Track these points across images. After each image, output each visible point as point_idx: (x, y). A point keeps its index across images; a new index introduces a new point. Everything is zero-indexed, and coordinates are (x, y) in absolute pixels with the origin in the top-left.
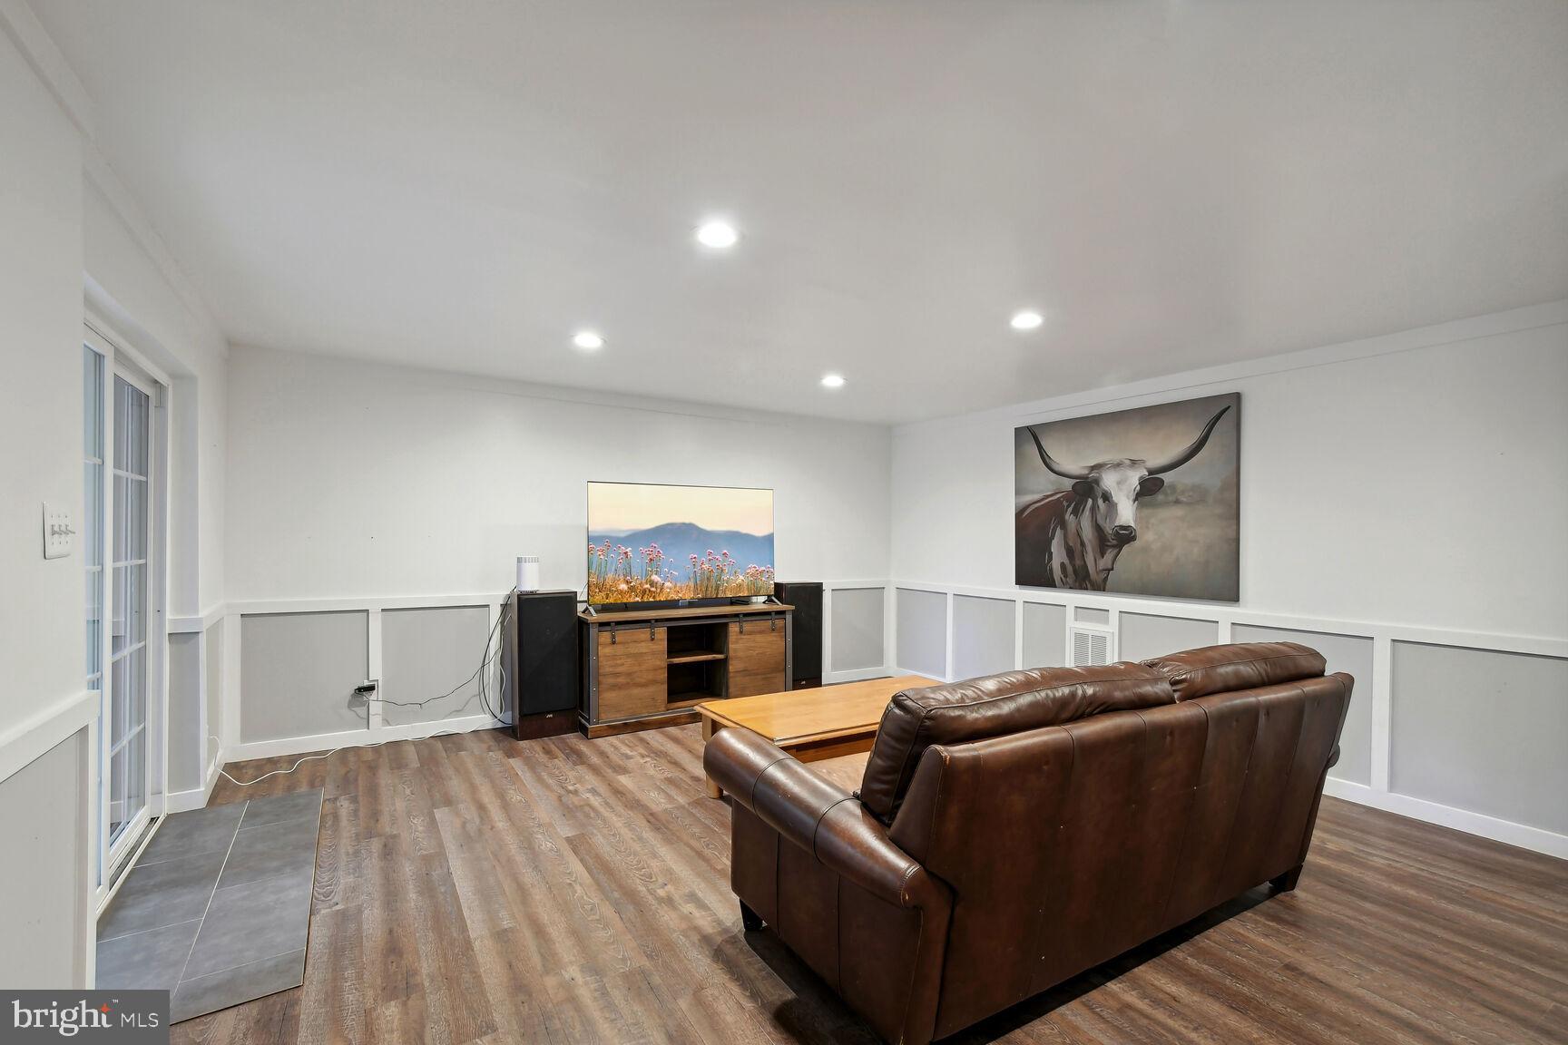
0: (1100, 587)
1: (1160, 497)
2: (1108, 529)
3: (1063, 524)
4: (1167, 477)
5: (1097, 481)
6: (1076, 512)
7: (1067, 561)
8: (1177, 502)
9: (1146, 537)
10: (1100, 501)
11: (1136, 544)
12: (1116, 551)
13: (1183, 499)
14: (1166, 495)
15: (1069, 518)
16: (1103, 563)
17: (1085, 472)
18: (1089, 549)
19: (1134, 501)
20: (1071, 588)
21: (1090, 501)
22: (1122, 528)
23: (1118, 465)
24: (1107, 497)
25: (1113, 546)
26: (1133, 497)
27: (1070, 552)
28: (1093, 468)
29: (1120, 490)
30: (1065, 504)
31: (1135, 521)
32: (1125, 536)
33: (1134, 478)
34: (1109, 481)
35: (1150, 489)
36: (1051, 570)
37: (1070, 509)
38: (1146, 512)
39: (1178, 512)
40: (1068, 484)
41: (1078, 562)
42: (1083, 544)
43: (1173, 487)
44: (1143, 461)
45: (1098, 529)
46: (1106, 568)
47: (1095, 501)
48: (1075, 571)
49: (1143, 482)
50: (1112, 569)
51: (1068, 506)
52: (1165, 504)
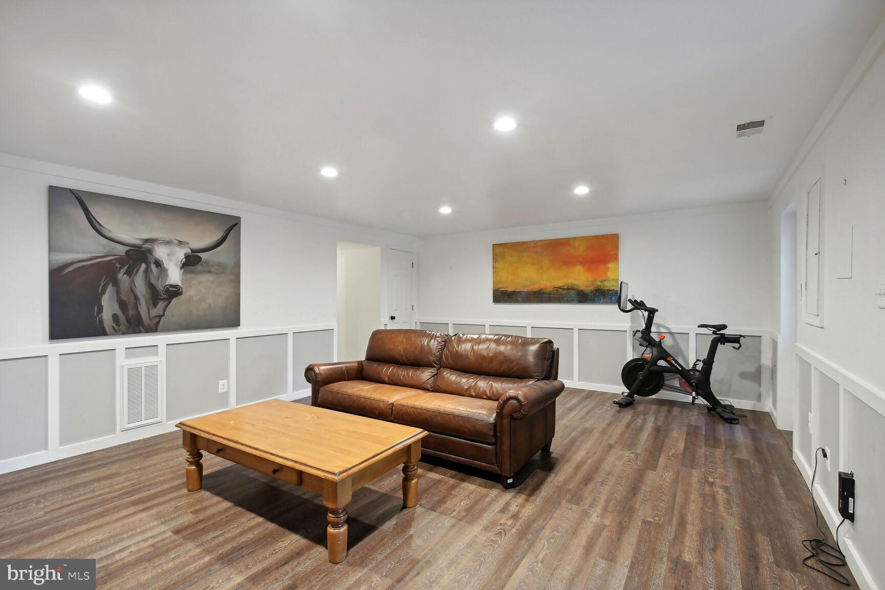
0: (153, 329)
1: (199, 267)
2: (160, 286)
3: (116, 283)
4: (204, 256)
5: (150, 251)
6: (129, 273)
7: (119, 313)
8: (210, 272)
9: (190, 292)
10: (153, 267)
11: (182, 297)
12: (166, 302)
13: (213, 270)
14: (203, 266)
15: (122, 276)
16: (155, 312)
17: (139, 242)
18: (143, 301)
19: (182, 268)
20: (124, 334)
21: (143, 266)
22: (172, 286)
23: (168, 243)
24: (158, 264)
25: (165, 299)
26: (180, 265)
27: (123, 305)
28: (146, 241)
29: (170, 260)
30: (118, 265)
31: (182, 282)
32: (174, 292)
33: (181, 254)
34: (160, 252)
35: (191, 262)
36: (101, 321)
37: (123, 271)
38: (190, 276)
39: (210, 277)
40: (121, 250)
41: (131, 312)
42: (136, 298)
43: (207, 262)
44: (188, 243)
45: (151, 287)
46: (158, 314)
47: (148, 265)
48: (128, 320)
49: (187, 257)
50: (164, 315)
51: (121, 268)
52: (201, 272)
